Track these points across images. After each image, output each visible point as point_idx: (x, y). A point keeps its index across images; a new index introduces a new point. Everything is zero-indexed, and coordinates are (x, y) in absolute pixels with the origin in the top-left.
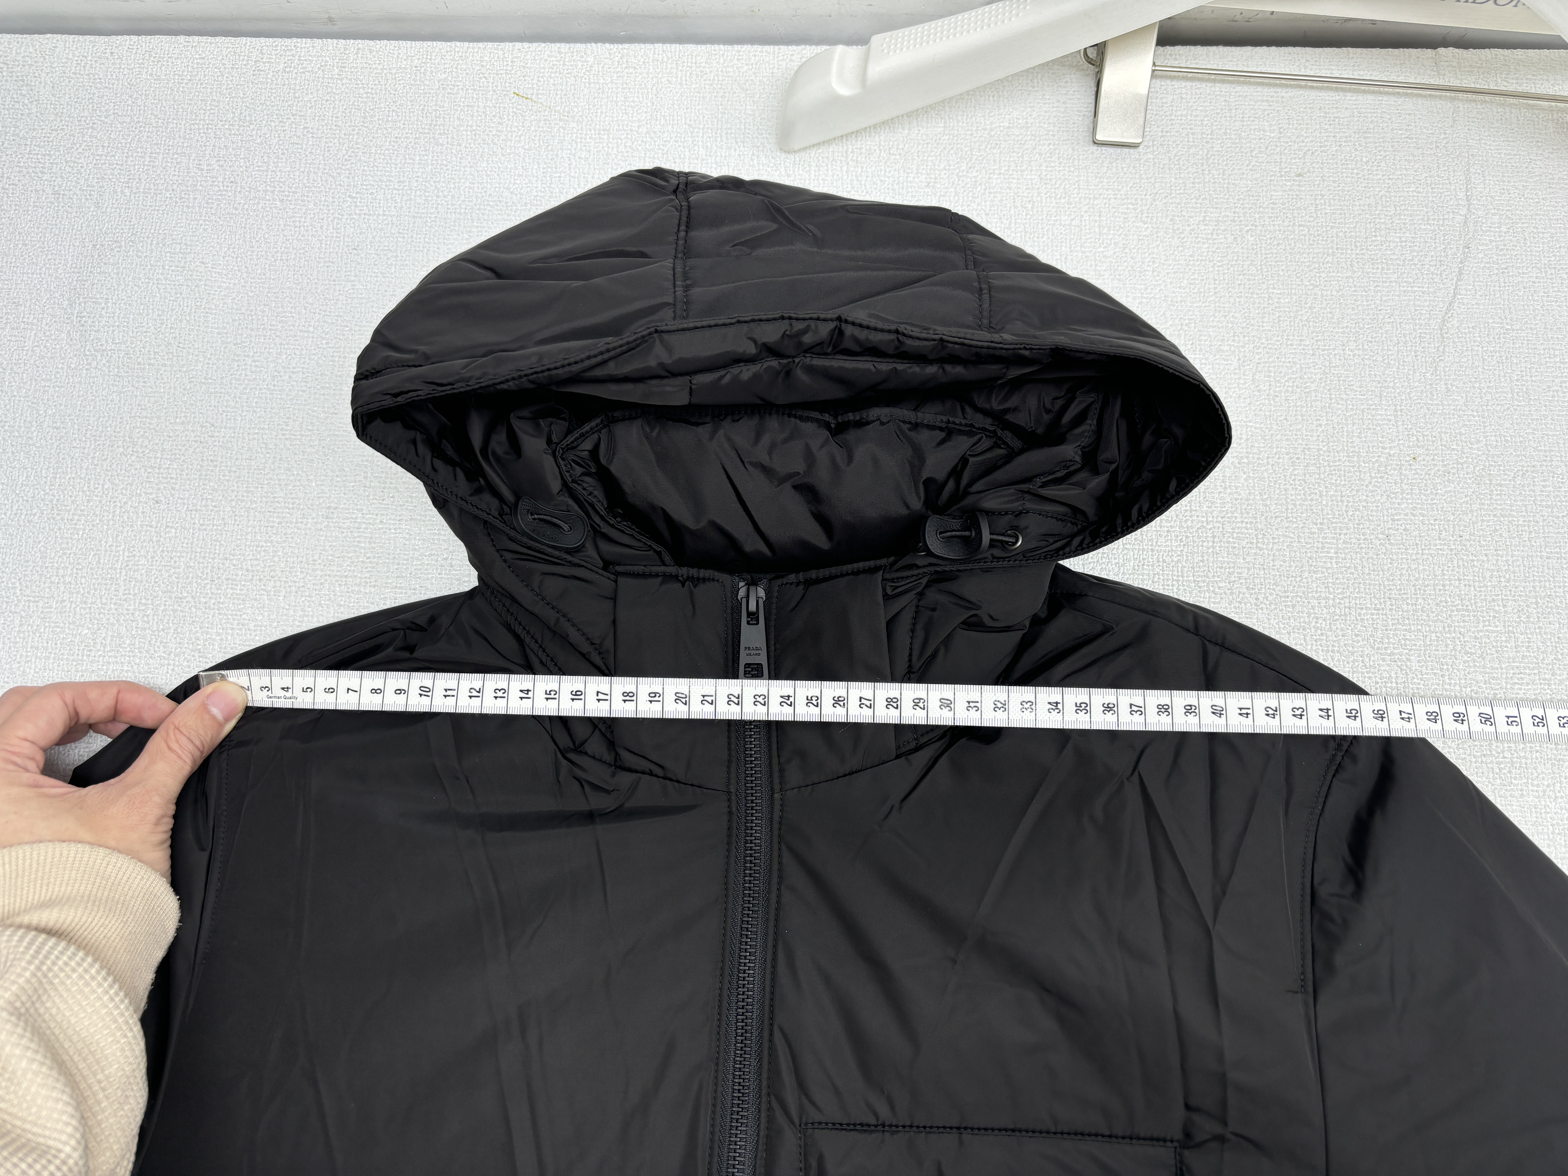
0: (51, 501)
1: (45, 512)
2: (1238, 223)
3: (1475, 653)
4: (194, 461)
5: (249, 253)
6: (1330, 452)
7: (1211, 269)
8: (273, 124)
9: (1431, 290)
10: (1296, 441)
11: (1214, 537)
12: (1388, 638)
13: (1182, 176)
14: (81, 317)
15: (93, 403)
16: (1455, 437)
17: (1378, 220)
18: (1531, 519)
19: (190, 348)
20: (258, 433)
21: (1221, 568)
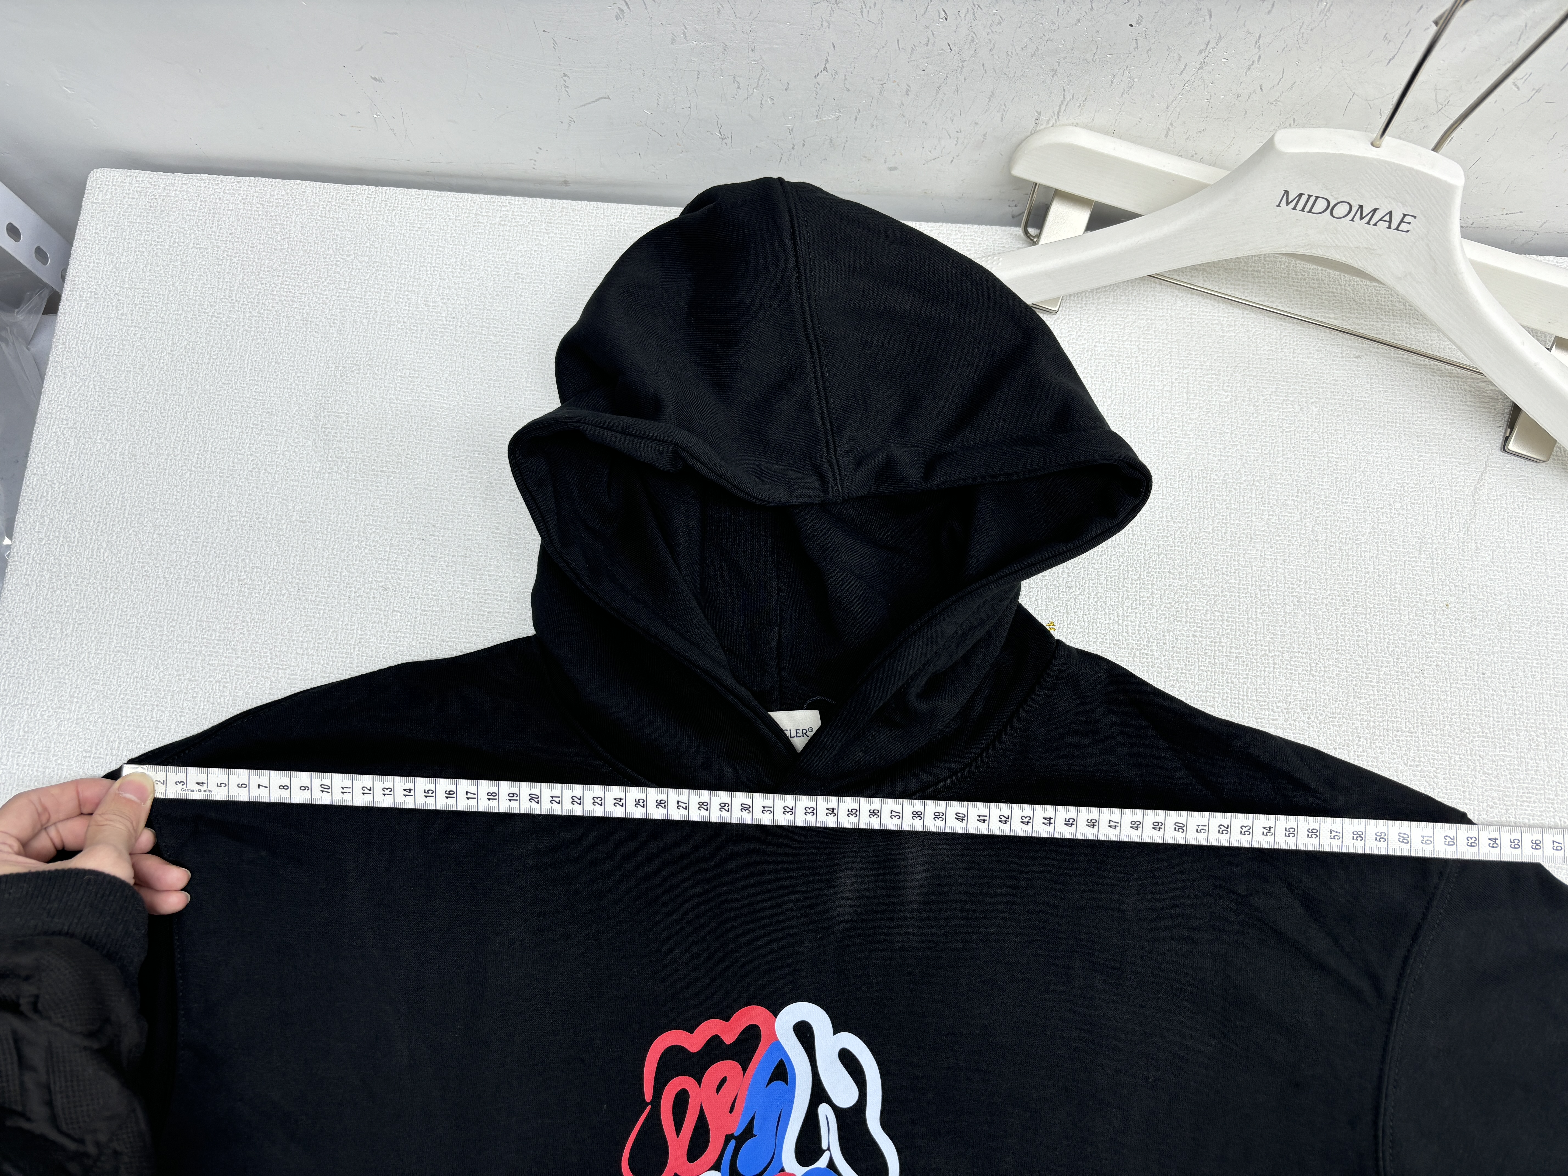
0: (298, 584)
1: (293, 593)
2: (1304, 395)
3: (1492, 774)
4: (417, 556)
5: (467, 379)
6: (1375, 596)
7: (1280, 434)
8: (489, 269)
9: (1467, 461)
10: (1347, 585)
11: (1275, 664)
12: (1419, 757)
13: (1259, 352)
14: (326, 428)
15: (333, 502)
16: (1482, 589)
17: (1423, 400)
18: (1544, 662)
19: (416, 459)
20: (472, 535)
21: (1280, 690)
